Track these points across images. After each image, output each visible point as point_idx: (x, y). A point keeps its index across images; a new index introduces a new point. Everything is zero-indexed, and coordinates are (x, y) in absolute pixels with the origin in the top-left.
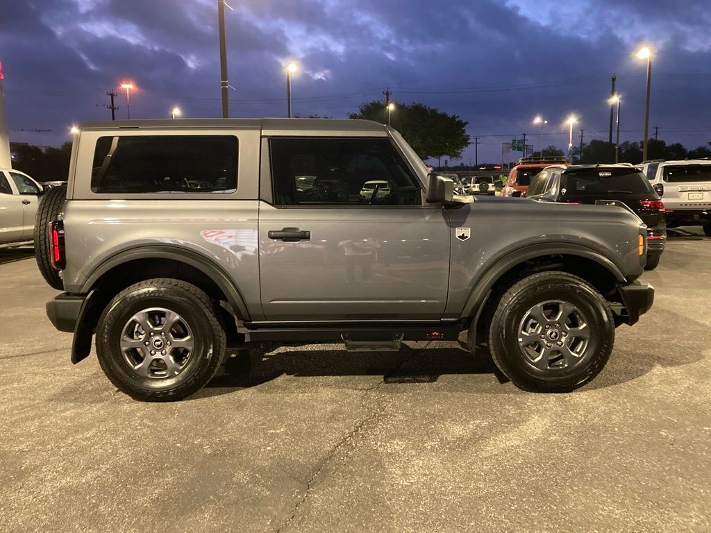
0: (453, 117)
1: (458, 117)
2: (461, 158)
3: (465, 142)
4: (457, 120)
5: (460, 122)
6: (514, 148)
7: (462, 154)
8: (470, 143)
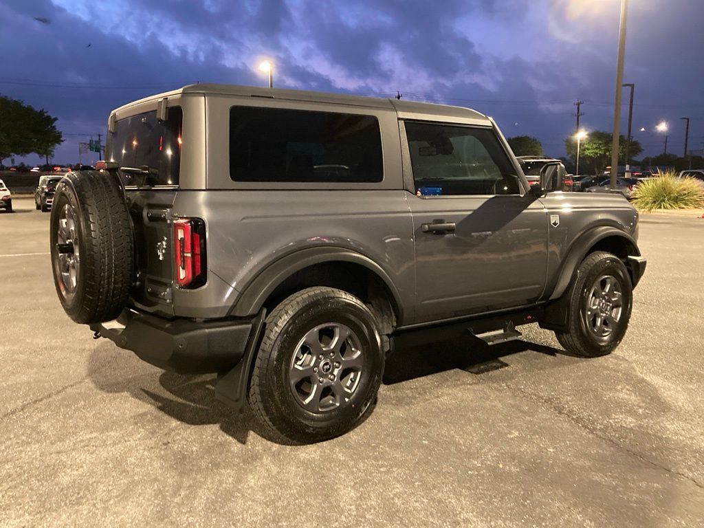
0: (41, 111)
1: (47, 112)
2: (53, 156)
3: (58, 139)
4: (46, 114)
5: (49, 117)
6: (91, 148)
7: (55, 152)
8: (62, 141)
